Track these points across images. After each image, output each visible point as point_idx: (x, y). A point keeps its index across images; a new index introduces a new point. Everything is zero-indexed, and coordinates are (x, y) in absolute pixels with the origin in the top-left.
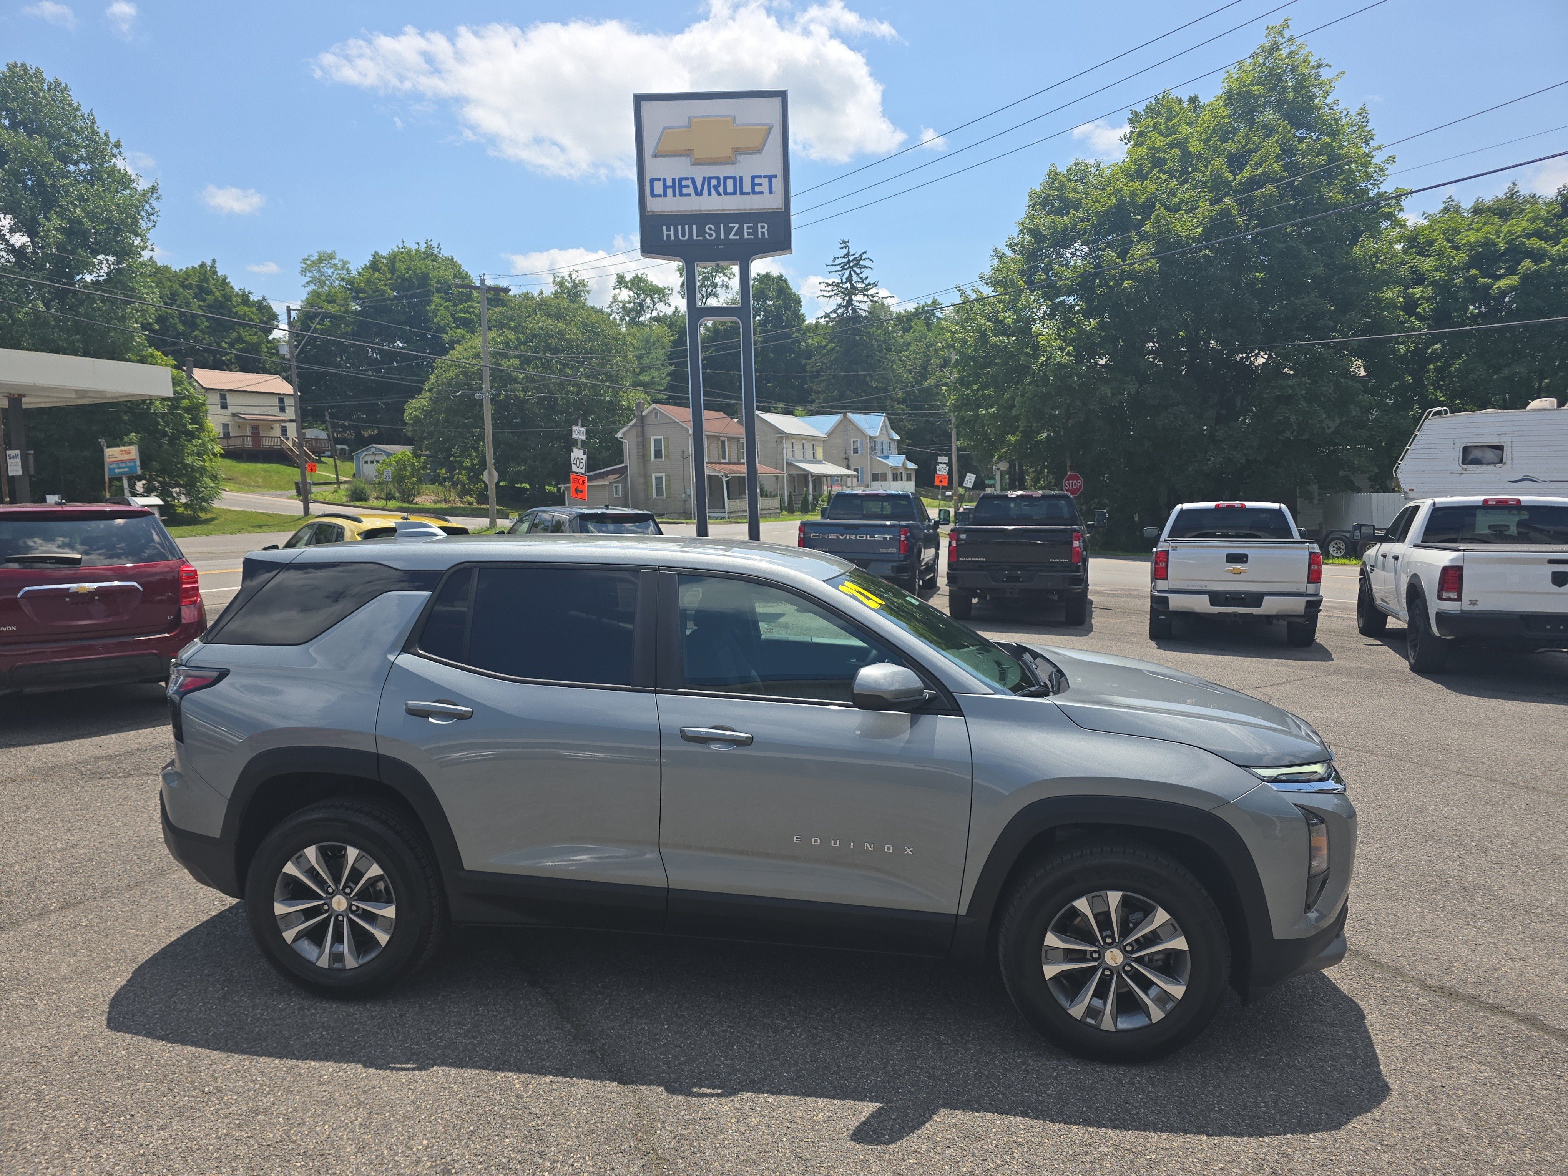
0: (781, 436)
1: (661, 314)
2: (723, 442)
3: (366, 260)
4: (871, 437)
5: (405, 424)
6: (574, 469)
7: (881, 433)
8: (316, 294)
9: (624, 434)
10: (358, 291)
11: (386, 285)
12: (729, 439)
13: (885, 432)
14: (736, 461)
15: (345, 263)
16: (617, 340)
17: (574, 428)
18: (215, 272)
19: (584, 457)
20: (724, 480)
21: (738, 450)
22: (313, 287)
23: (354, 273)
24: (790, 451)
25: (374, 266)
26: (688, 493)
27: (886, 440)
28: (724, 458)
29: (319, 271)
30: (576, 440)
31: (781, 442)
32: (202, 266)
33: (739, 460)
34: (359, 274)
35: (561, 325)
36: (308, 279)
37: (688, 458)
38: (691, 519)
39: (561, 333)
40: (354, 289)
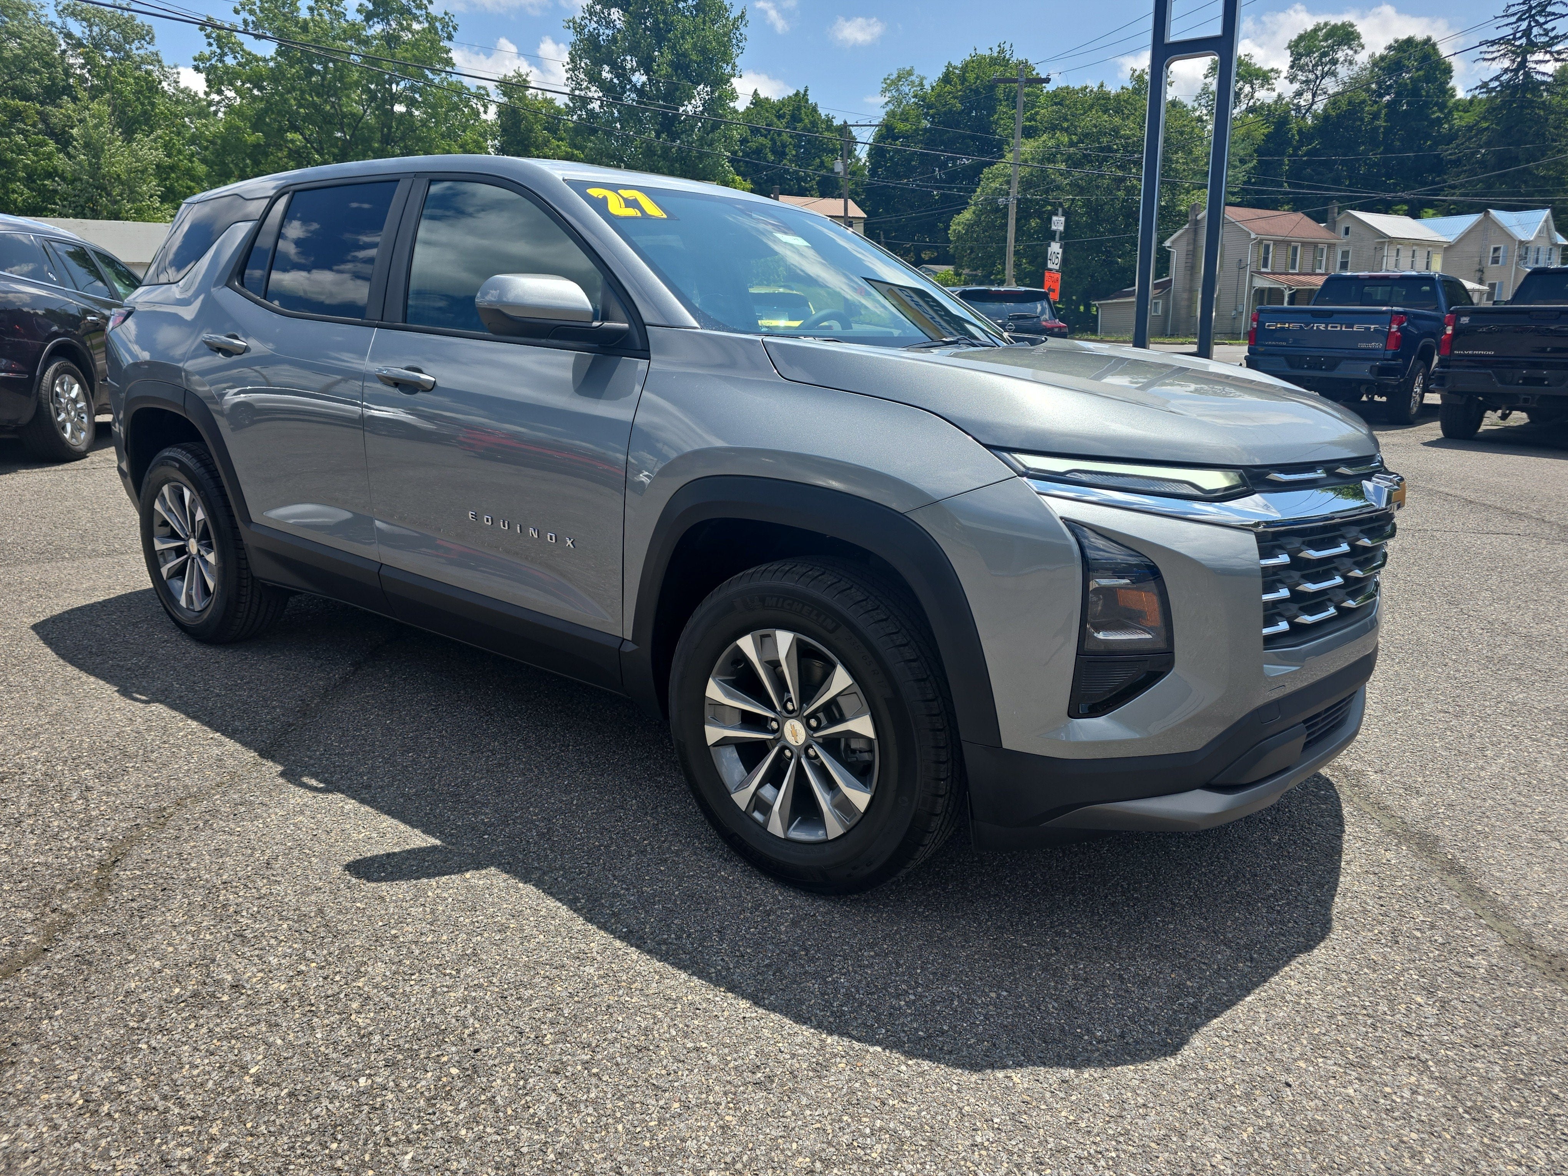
0: (1383, 240)
1: (1258, 103)
2: (1295, 249)
3: (939, 73)
4: (1521, 243)
5: (948, 241)
6: (1050, 265)
7: (1538, 236)
8: (891, 114)
9: (1173, 242)
10: (930, 107)
11: (955, 98)
12: (1304, 244)
13: (1545, 235)
14: (1310, 271)
15: (922, 79)
16: (1182, 133)
17: (1054, 218)
18: (807, 100)
19: (1060, 251)
20: (1287, 293)
21: (1314, 258)
22: (890, 106)
23: (928, 87)
24: (1392, 261)
25: (946, 79)
26: (1240, 310)
27: (1544, 245)
28: (1294, 267)
29: (898, 90)
30: (1055, 232)
31: (1382, 249)
32: (797, 94)
33: (1313, 269)
34: (933, 88)
35: (1117, 120)
36: (887, 99)
37: (1245, 267)
38: (1238, 339)
39: (1116, 130)
40: (925, 103)
